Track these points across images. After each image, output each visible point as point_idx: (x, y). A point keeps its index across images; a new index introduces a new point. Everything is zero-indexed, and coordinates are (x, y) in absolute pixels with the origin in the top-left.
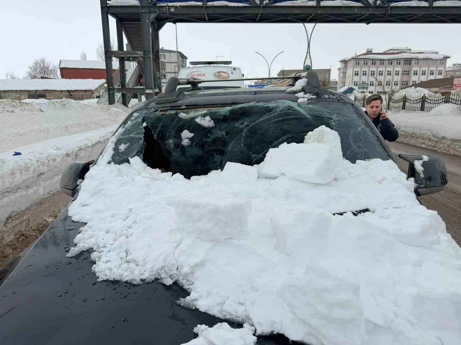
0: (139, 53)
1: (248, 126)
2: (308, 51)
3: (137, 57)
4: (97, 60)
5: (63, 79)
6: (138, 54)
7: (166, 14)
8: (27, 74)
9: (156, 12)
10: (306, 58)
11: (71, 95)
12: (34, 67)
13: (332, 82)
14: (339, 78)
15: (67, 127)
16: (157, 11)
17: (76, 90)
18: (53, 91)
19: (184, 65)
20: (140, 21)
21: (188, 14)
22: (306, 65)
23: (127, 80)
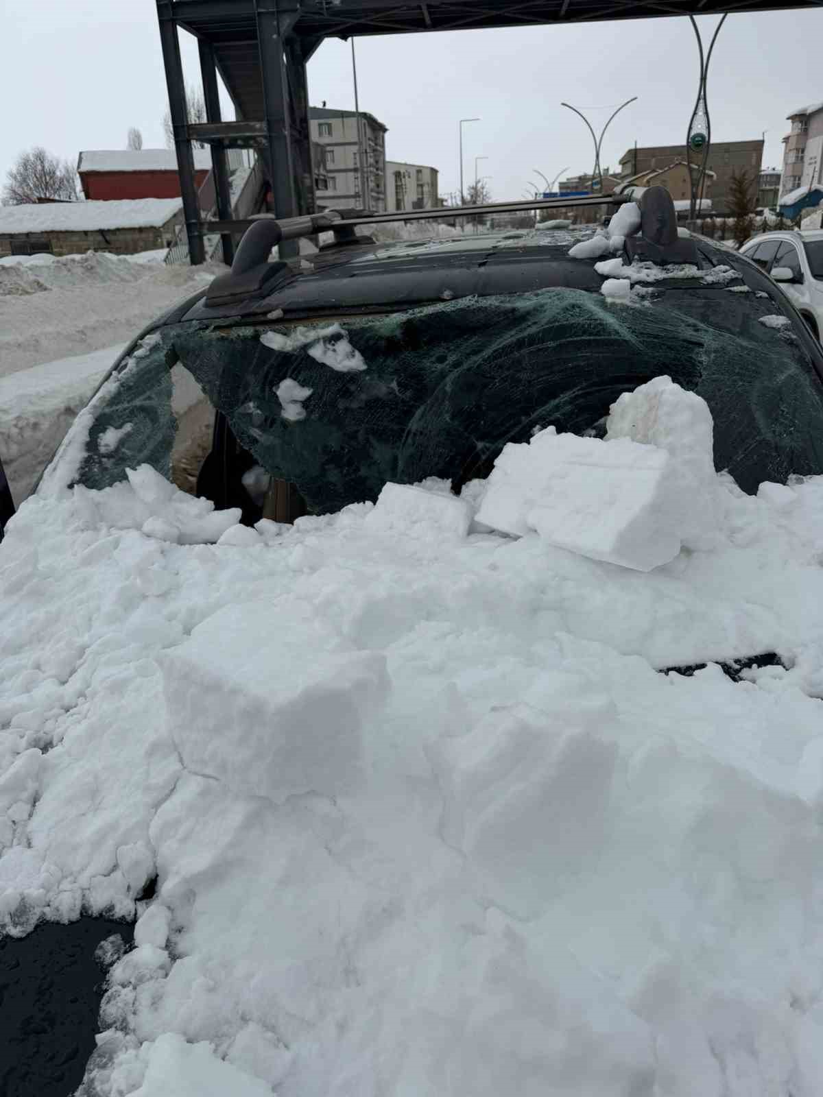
0: (258, 126)
1: (457, 365)
2: (702, 93)
3: (253, 138)
4: (167, 148)
5: (90, 200)
6: (253, 129)
7: (322, 14)
8: (8, 191)
9: (295, 10)
10: (695, 113)
11: (107, 242)
12: (21, 174)
13: (767, 175)
14: (786, 164)
15: (82, 332)
16: (298, 6)
17: (118, 230)
18: (67, 234)
19: (379, 148)
20: (256, 38)
21: (377, 11)
22: (692, 134)
23: (234, 199)
